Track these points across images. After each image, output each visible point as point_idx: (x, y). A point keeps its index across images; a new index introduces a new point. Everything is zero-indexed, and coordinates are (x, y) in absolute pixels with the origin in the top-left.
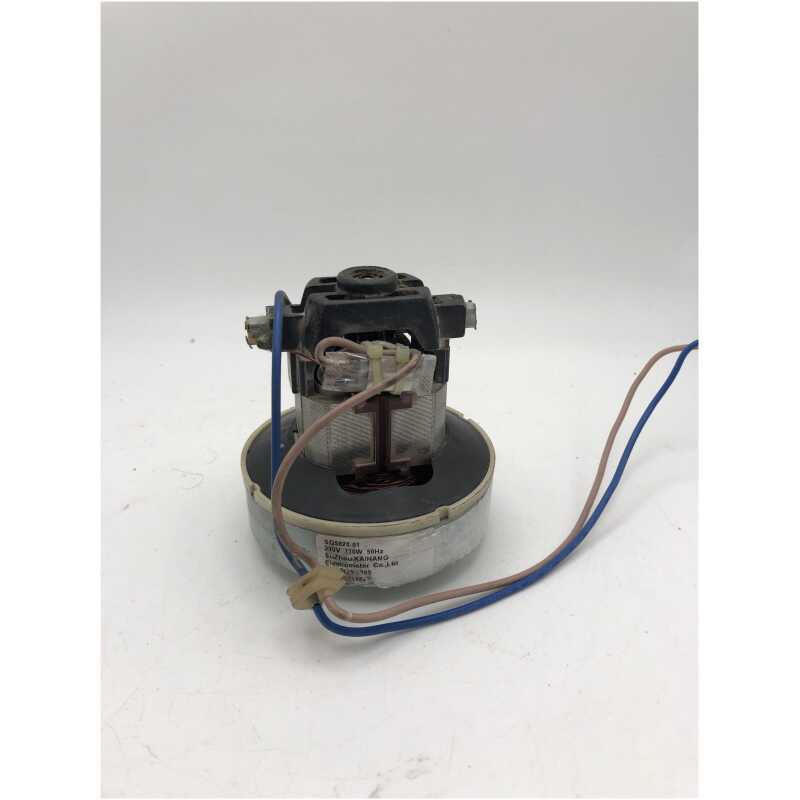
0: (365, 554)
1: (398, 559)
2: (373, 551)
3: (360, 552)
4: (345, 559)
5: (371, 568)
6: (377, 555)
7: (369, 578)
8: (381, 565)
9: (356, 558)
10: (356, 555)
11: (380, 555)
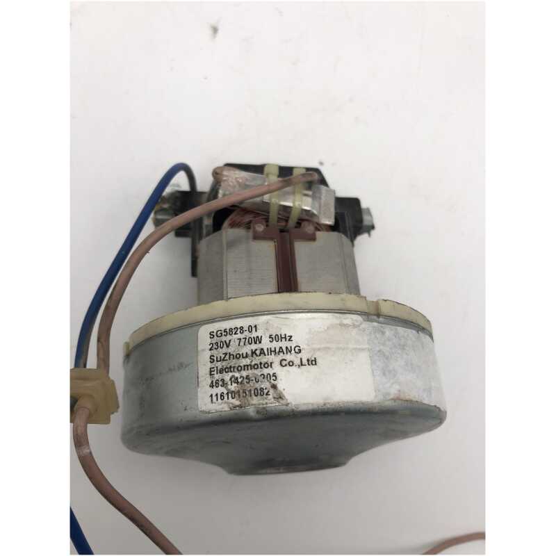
0: (266, 344)
1: (317, 355)
2: (278, 338)
3: (258, 340)
4: (238, 357)
5: (276, 368)
6: (284, 344)
7: (274, 387)
8: (291, 364)
9: (254, 353)
10: (254, 347)
11: (288, 344)
